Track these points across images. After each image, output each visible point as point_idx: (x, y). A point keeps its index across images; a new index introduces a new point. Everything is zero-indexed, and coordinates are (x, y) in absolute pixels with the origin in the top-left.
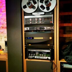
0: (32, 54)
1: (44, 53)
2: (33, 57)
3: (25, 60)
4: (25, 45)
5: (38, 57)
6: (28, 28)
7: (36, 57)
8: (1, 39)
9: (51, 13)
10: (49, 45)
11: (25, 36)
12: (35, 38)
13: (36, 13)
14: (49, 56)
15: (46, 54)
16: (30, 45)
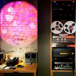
0: (57, 66)
1: (67, 65)
3: (52, 71)
4: (52, 59)
7: (60, 68)
8: (16, 50)
9: (73, 35)
10: (71, 59)
11: (52, 51)
12: (61, 53)
13: (62, 34)
14: (71, 67)
15: (69, 65)
16: (56, 59)
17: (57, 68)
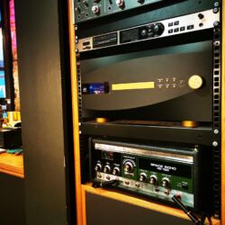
0: (107, 167)
1: (160, 167)
2: (113, 177)
5: (132, 185)
6: (90, 40)
10: (188, 124)
14: (185, 189)
15: (171, 172)
16: (100, 120)
17: (104, 177)
